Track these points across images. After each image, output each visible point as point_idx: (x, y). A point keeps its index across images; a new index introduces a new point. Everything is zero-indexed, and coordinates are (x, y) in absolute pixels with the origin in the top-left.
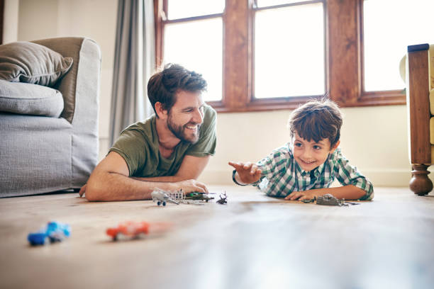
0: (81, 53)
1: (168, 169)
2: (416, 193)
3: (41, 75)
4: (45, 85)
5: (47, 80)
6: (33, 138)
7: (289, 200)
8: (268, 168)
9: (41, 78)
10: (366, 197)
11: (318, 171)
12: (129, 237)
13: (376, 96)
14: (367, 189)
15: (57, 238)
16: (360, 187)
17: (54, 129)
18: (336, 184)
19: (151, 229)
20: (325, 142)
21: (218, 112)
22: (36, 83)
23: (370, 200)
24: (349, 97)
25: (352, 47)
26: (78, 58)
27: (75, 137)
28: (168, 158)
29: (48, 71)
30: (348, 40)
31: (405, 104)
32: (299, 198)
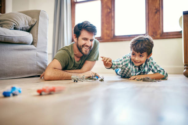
0: (40, 17)
1: (78, 66)
2: (186, 77)
3: (23, 26)
4: (25, 31)
5: (25, 28)
6: (20, 53)
7: (131, 79)
8: (120, 63)
9: (23, 27)
10: (164, 78)
11: (142, 67)
12: (47, 93)
13: (169, 34)
14: (165, 75)
15: (16, 94)
16: (162, 74)
17: (29, 50)
18: (151, 72)
19: (56, 90)
20: (145, 54)
21: (100, 42)
22: (21, 30)
23: (166, 80)
24: (156, 35)
25: (158, 13)
26: (39, 19)
27: (38, 53)
28: (78, 62)
29: (26, 25)
30: (156, 9)
31: (181, 37)
32: (135, 78)
